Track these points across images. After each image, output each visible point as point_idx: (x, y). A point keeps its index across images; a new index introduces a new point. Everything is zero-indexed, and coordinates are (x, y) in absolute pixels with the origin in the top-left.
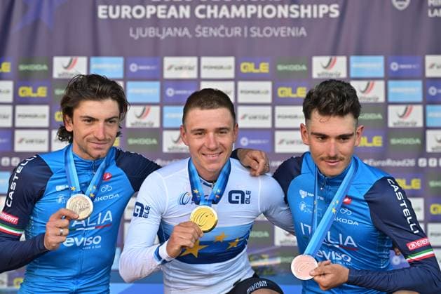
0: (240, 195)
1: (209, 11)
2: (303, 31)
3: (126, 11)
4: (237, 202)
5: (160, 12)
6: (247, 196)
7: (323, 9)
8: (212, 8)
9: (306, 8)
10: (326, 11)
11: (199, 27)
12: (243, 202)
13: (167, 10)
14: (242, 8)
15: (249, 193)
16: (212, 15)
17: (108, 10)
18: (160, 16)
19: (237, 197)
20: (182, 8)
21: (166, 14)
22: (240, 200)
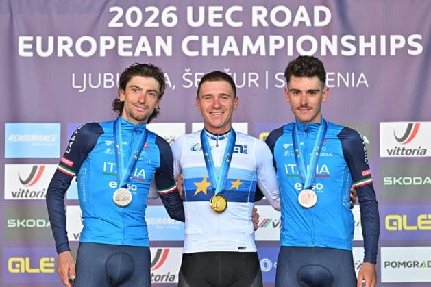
0: (239, 148)
1: (205, 45)
2: (363, 79)
3: (64, 45)
4: (237, 152)
5: (121, 46)
6: (244, 149)
7: (397, 42)
8: (210, 41)
9: (368, 40)
10: (402, 45)
11: (188, 72)
12: (241, 152)
13: (135, 43)
14: (261, 40)
15: (246, 147)
16: (210, 50)
17: (34, 43)
18: (121, 53)
19: (237, 149)
20: (159, 40)
21: (133, 50)
22: (239, 151)
